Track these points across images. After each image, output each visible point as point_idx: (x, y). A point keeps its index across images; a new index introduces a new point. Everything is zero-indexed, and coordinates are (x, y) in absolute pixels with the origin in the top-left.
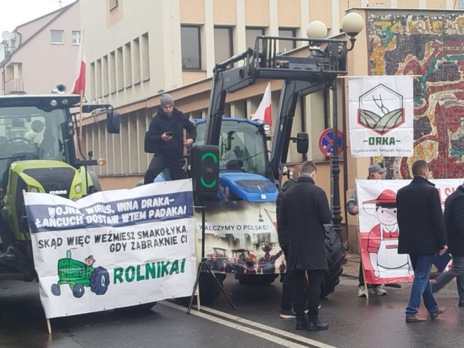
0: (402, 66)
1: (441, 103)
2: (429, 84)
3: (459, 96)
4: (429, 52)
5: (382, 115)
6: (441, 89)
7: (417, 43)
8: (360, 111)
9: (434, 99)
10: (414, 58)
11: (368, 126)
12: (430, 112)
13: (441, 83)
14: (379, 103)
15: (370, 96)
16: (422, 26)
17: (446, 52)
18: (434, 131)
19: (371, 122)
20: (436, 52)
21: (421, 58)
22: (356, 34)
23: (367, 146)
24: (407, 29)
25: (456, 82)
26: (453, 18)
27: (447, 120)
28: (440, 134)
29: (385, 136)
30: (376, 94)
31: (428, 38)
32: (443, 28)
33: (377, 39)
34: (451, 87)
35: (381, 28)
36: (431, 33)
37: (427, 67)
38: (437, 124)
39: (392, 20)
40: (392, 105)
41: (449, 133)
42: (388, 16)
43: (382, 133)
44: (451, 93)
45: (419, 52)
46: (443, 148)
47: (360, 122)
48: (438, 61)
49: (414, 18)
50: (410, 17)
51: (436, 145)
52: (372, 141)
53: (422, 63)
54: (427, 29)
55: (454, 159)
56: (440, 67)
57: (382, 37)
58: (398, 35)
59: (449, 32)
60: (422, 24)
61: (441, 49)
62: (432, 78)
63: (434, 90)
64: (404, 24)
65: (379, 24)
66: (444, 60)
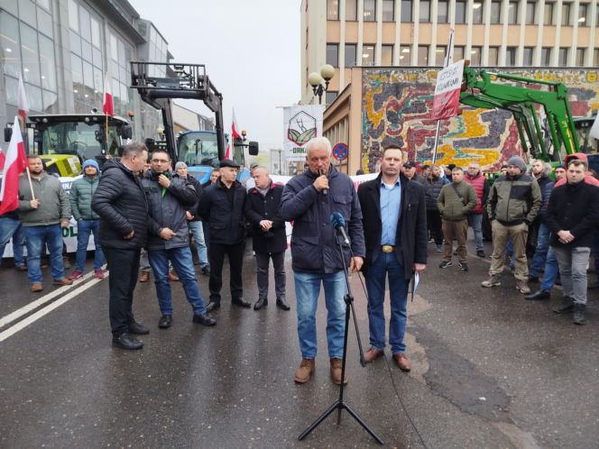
0: (385, 103)
1: (412, 127)
2: (404, 115)
3: (425, 123)
4: (405, 94)
5: (301, 132)
6: (412, 118)
7: (397, 88)
8: (289, 130)
9: (406, 125)
10: (394, 98)
11: (293, 140)
12: (404, 133)
13: (412, 115)
14: (300, 124)
15: (295, 120)
16: (401, 78)
17: (417, 95)
18: (406, 145)
19: (295, 138)
20: (410, 94)
21: (399, 98)
22: (329, 79)
23: (292, 154)
24: (391, 79)
25: (423, 114)
26: (424, 72)
27: (415, 138)
28: (409, 147)
29: (302, 147)
30: (299, 118)
31: (405, 85)
32: (416, 79)
33: (369, 86)
34: (419, 117)
35: (372, 79)
36: (407, 82)
37: (403, 104)
38: (408, 141)
39: (380, 74)
40: (309, 125)
41: (416, 146)
42: (378, 71)
43: (300, 145)
44: (419, 121)
45: (398, 94)
46: (411, 156)
47: (289, 138)
48: (411, 100)
49: (396, 72)
50: (393, 72)
51: (407, 154)
52: (296, 151)
53: (399, 102)
54: (405, 78)
55: (419, 163)
56: (413, 104)
57: (372, 85)
58: (384, 84)
59: (421, 81)
60: (402, 76)
61: (414, 93)
62: (406, 111)
63: (407, 119)
64: (388, 76)
65: (371, 76)
66: (415, 99)
